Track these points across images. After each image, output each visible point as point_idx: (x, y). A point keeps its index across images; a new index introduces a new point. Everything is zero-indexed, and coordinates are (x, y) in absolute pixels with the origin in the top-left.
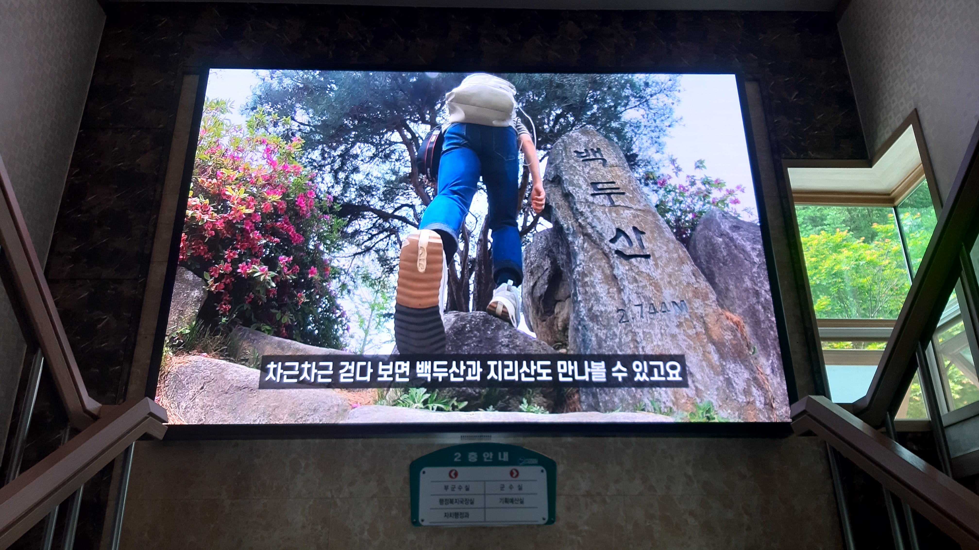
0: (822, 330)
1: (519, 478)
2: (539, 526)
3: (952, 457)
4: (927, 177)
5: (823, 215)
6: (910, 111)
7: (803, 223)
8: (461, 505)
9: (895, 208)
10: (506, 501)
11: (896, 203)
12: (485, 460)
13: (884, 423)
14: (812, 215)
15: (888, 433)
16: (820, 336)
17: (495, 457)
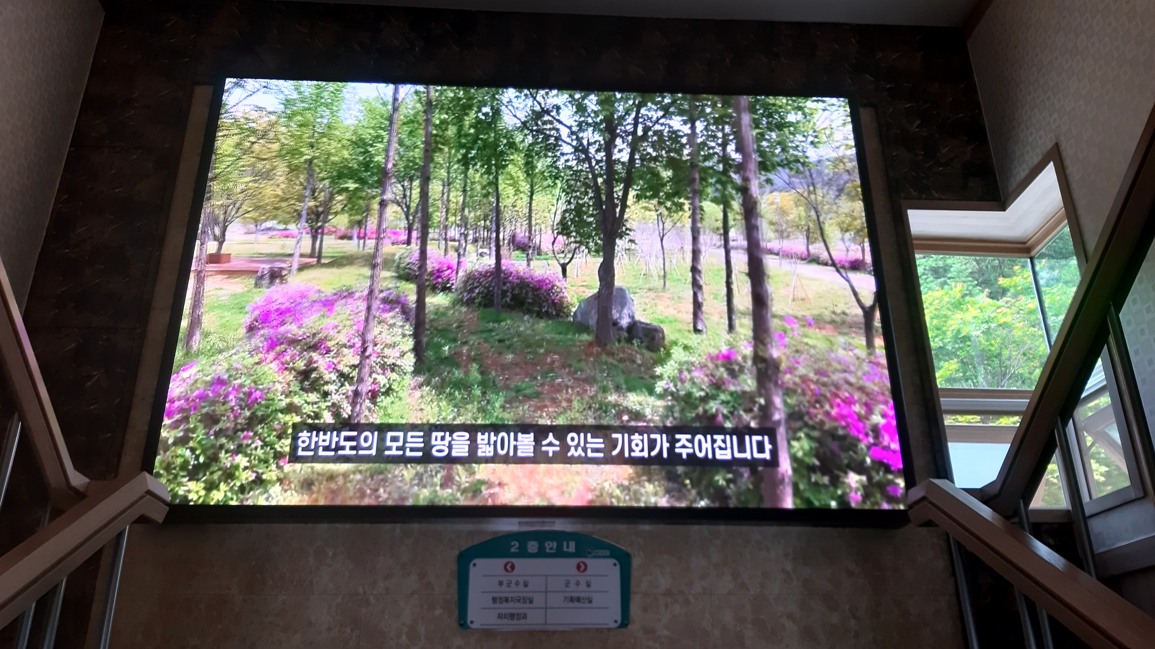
0: (944, 402)
1: (588, 572)
2: (609, 630)
3: (1096, 552)
4: (1069, 223)
5: (947, 265)
6: (1050, 145)
7: (924, 274)
8: (517, 605)
9: (1032, 259)
10: (572, 600)
11: (1033, 253)
12: (548, 551)
13: (1016, 513)
14: (934, 265)
15: (1021, 525)
16: (943, 408)
17: (560, 547)
